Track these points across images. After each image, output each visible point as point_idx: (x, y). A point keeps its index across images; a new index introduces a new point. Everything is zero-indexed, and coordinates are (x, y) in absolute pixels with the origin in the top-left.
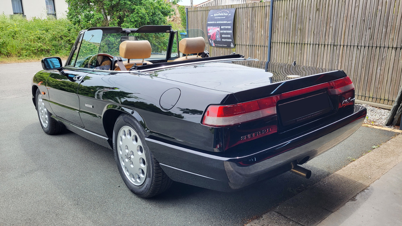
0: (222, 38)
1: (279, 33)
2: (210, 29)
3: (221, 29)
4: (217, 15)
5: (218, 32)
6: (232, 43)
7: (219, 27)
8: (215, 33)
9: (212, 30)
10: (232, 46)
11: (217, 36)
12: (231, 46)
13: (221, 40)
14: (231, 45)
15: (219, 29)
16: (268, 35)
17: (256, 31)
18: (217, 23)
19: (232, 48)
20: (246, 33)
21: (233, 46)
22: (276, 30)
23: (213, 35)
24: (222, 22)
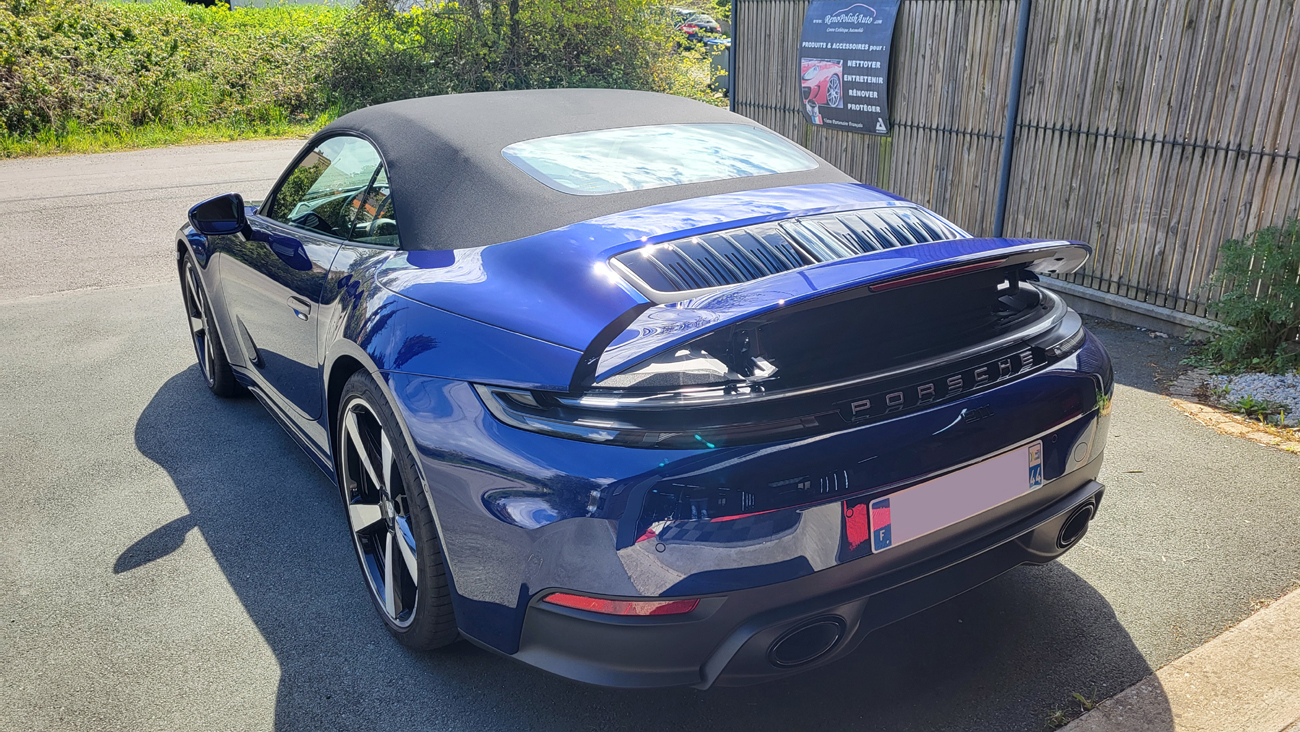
0: (847, 99)
1: (1047, 96)
2: (808, 68)
3: (847, 70)
4: (835, 20)
5: (836, 78)
6: (880, 119)
7: (839, 63)
8: (825, 80)
9: (816, 72)
10: (881, 127)
11: (832, 91)
12: (878, 127)
13: (845, 105)
14: (878, 124)
15: (838, 69)
16: (1008, 100)
17: (966, 83)
18: (834, 47)
19: (881, 135)
20: (929, 86)
21: (883, 128)
22: (1037, 85)
23: (819, 86)
24: (853, 46)
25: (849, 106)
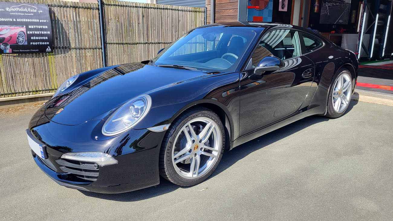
0: (29, 40)
3: (28, 29)
4: (13, 10)
5: (22, 33)
6: (49, 47)
7: (23, 27)
8: (15, 34)
9: (7, 31)
10: (49, 49)
11: (20, 38)
12: (47, 50)
13: (29, 43)
14: (48, 49)
15: (24, 29)
18: (18, 20)
19: (49, 52)
21: (50, 50)
22: (108, 31)
23: (11, 37)
24: (31, 20)
25: (31, 43)
